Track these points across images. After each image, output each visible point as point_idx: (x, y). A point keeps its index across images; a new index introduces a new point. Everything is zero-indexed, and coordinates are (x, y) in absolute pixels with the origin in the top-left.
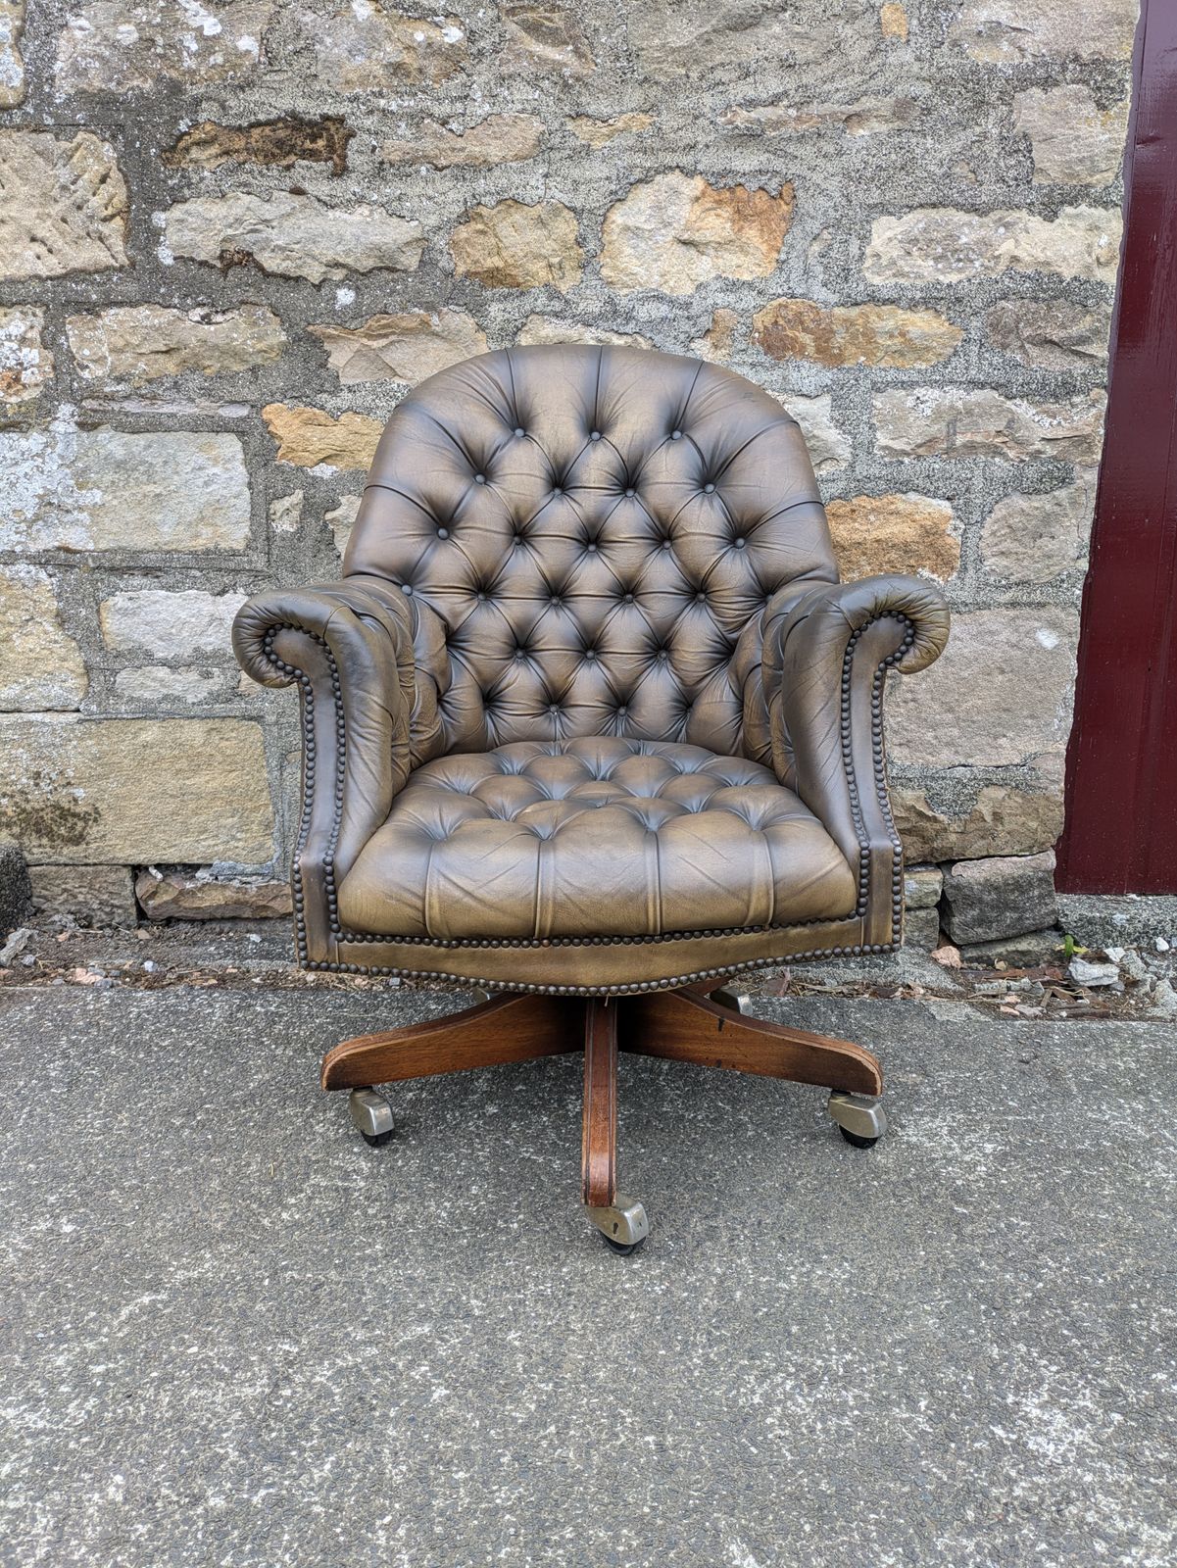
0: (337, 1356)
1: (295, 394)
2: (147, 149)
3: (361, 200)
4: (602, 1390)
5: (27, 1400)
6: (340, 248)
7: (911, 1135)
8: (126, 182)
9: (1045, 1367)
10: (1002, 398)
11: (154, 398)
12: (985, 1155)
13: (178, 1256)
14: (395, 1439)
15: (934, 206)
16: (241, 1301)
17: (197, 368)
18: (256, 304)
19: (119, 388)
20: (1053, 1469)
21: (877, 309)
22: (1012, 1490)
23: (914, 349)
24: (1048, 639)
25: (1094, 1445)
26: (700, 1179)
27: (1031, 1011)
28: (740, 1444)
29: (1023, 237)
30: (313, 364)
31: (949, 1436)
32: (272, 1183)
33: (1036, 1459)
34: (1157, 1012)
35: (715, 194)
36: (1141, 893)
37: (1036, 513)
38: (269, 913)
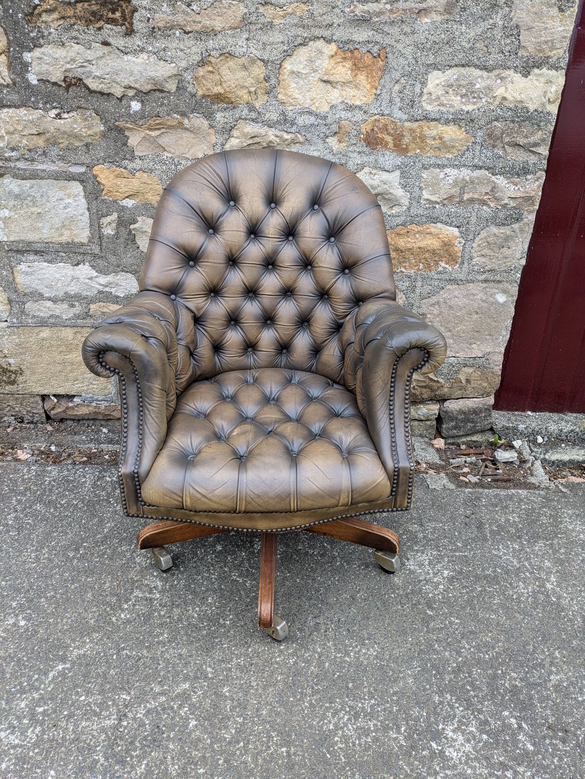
0: (147, 702)
1: (111, 160)
2: (16, 14)
3: (142, 50)
4: (265, 721)
5: (9, 728)
6: (131, 78)
7: (411, 565)
8: (6, 34)
9: (457, 708)
10: (490, 175)
11: (33, 160)
12: (444, 578)
13: (74, 640)
14: (173, 750)
15: (463, 66)
16: (104, 668)
17: (55, 144)
18: (86, 109)
19: (13, 154)
20: (454, 767)
21: (428, 124)
23: (446, 147)
24: (501, 298)
25: (473, 753)
26: (313, 593)
27: (474, 479)
28: (322, 752)
29: (510, 86)
30: (119, 144)
31: (413, 747)
32: (117, 595)
33: (448, 760)
34: (532, 480)
35: (342, 54)
36: (533, 411)
37: (502, 235)
38: (112, 417)
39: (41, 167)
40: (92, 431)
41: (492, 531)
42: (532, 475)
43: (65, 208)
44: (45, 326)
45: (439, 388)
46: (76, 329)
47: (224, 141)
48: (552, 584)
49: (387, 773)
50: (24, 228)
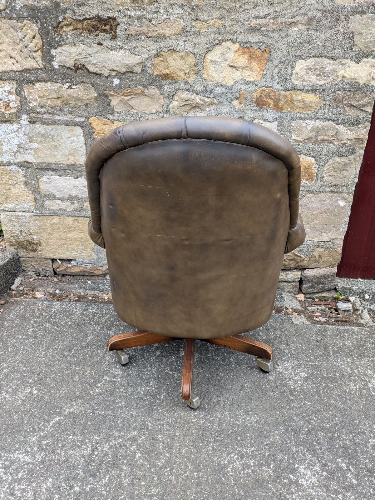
0: (110, 441)
1: (100, 114)
2: (48, 27)
3: (121, 48)
4: (183, 457)
5: (25, 452)
6: (114, 65)
7: (280, 369)
8: (42, 38)
9: (308, 455)
10: (335, 125)
11: (53, 114)
12: (301, 377)
13: (66, 404)
14: (126, 470)
15: (318, 57)
16: (84, 420)
17: (67, 104)
18: (87, 83)
19: (42, 110)
20: (304, 490)
21: (295, 92)
22: (292, 496)
23: (307, 107)
24: (342, 203)
25: (317, 482)
26: (217, 382)
27: (323, 320)
28: (220, 477)
29: (347, 69)
30: (105, 104)
31: (278, 477)
32: (94, 378)
33: (300, 486)
34: (361, 321)
35: (243, 49)
36: (363, 279)
37: (342, 163)
38: (94, 274)
39: (58, 118)
40: (82, 282)
41: (333, 351)
42: (361, 319)
43: (71, 143)
44: (56, 216)
45: (301, 261)
46: (74, 218)
47: (169, 103)
48: (373, 384)
49: (260, 491)
50: (46, 155)
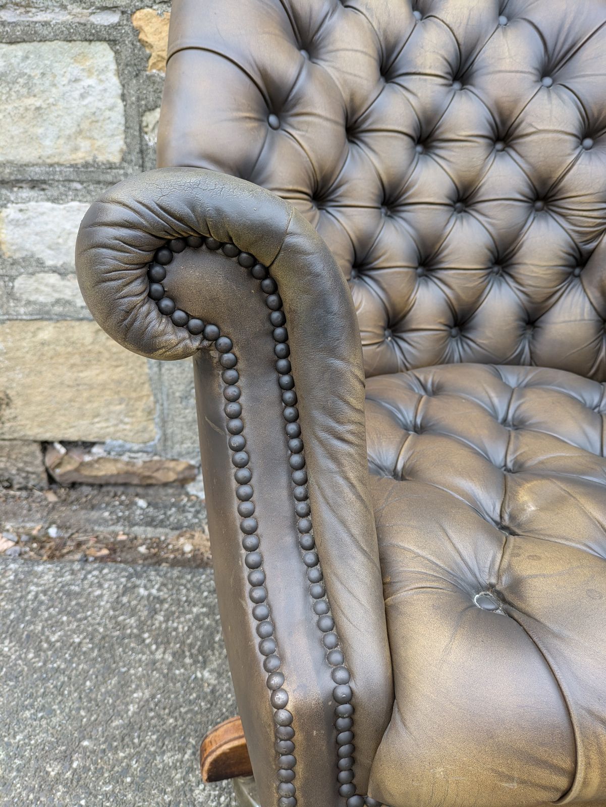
11: (29, 6)
38: (153, 481)
39: (42, 17)
40: (121, 503)
43: (82, 96)
44: (47, 320)
50: (12, 137)
